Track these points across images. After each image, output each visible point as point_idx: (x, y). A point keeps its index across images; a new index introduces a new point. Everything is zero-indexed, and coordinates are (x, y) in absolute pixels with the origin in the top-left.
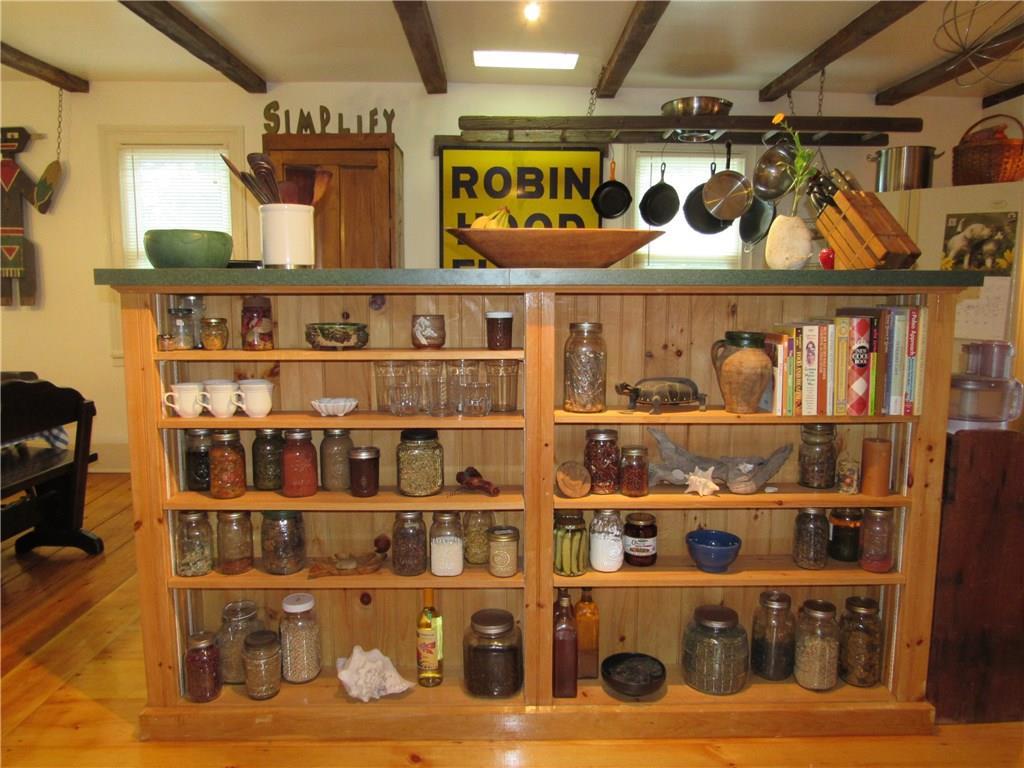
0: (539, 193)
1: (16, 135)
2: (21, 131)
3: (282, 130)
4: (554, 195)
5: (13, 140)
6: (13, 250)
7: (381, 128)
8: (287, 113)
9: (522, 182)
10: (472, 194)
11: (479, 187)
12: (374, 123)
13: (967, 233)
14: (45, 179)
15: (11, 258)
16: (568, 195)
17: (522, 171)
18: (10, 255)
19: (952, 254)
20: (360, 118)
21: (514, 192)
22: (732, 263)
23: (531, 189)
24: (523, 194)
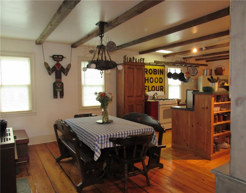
0: (156, 74)
1: (61, 57)
2: (62, 56)
3: (126, 61)
4: (158, 74)
5: (60, 58)
6: (60, 84)
7: (142, 62)
8: (127, 58)
9: (154, 72)
10: (147, 74)
11: (148, 72)
12: (141, 60)
13: (222, 82)
14: (68, 68)
15: (59, 87)
16: (160, 74)
17: (154, 70)
18: (59, 86)
19: (220, 85)
20: (139, 60)
21: (153, 73)
22: (180, 86)
23: (155, 73)
24: (154, 74)
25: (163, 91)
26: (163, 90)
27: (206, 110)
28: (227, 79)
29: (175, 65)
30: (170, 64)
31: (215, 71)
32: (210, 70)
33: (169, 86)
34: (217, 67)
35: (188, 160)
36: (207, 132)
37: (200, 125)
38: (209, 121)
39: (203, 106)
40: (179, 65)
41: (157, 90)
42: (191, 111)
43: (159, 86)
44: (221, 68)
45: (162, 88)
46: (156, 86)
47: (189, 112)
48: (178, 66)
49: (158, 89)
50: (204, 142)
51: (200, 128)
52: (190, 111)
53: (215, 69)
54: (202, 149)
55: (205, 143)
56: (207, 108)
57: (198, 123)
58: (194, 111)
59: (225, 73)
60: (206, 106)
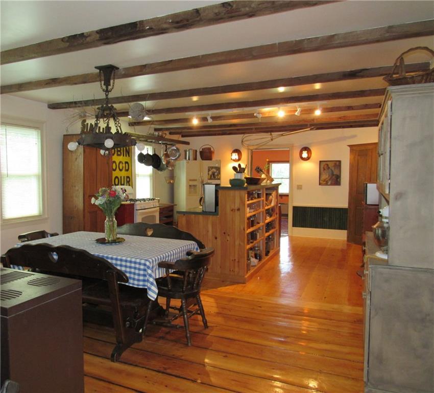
3: (86, 130)
4: (123, 156)
8: (87, 124)
9: (118, 151)
13: (212, 171)
16: (126, 156)
19: (210, 175)
20: (103, 129)
21: (116, 155)
22: (150, 176)
23: (119, 153)
24: (118, 155)
25: (129, 185)
26: (130, 183)
27: (237, 213)
28: (219, 166)
29: (146, 141)
30: (141, 139)
31: (201, 152)
32: (195, 152)
33: (137, 177)
34: (203, 147)
35: (219, 289)
36: (239, 244)
37: (229, 235)
38: (242, 228)
39: (233, 207)
40: (154, 141)
41: (121, 185)
42: (214, 215)
43: (124, 177)
44: (209, 149)
45: (128, 180)
46: (121, 177)
47: (211, 218)
48: (151, 142)
49: (123, 183)
50: (235, 260)
51: (229, 240)
52: (211, 216)
53: (201, 150)
54: (231, 270)
55: (237, 260)
56: (239, 210)
57: (224, 233)
58: (218, 215)
59: (215, 158)
60: (237, 206)
